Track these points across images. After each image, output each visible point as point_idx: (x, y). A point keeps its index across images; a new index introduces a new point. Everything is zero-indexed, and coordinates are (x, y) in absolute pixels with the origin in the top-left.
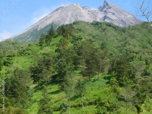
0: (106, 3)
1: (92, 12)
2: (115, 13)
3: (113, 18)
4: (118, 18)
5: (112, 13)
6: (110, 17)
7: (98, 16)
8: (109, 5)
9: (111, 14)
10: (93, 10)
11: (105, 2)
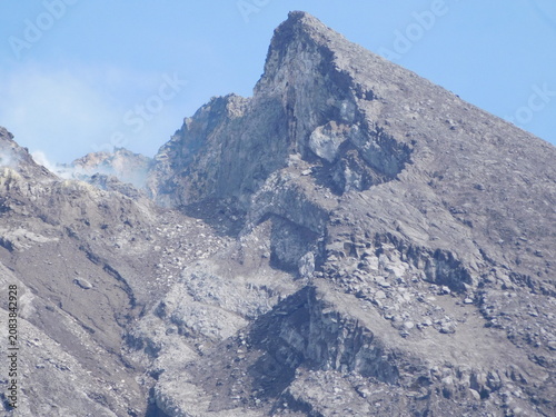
0: (306, 64)
1: (69, 214)
2: (471, 260)
3: (430, 349)
4: (519, 356)
5: (412, 253)
6: (391, 341)
7: (176, 298)
8: (372, 111)
9: (399, 269)
10: (75, 193)
11: (290, 34)
